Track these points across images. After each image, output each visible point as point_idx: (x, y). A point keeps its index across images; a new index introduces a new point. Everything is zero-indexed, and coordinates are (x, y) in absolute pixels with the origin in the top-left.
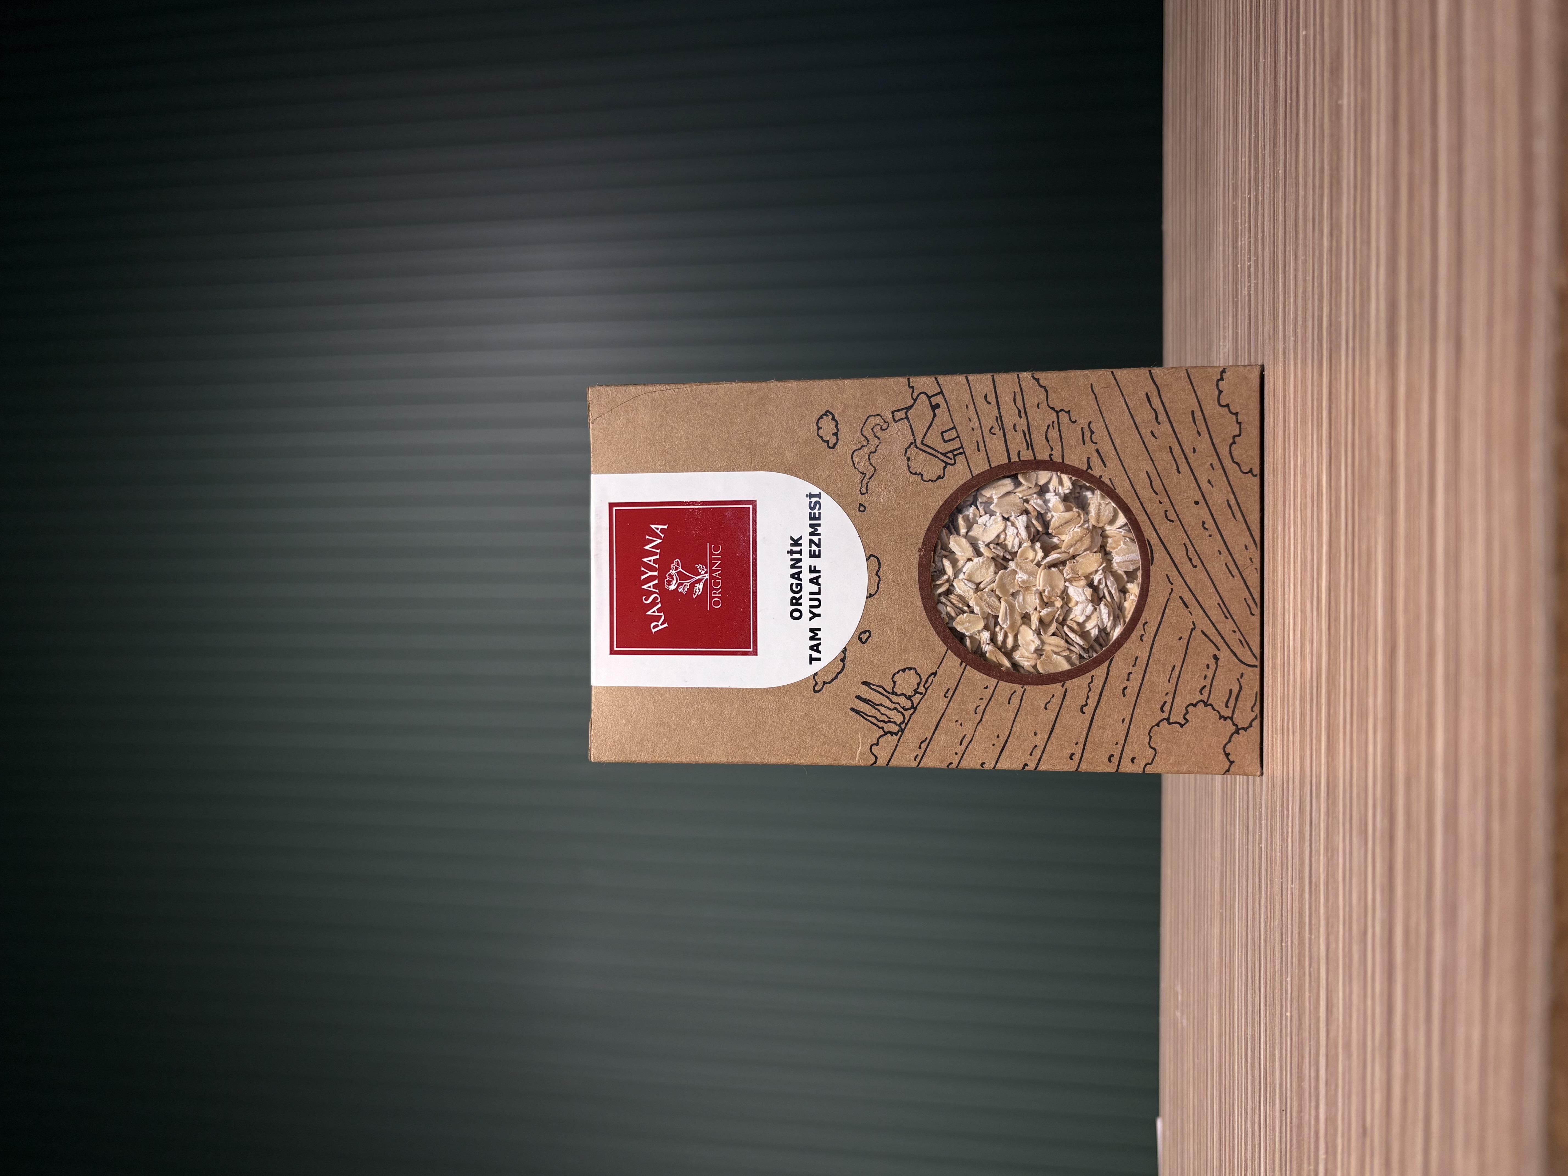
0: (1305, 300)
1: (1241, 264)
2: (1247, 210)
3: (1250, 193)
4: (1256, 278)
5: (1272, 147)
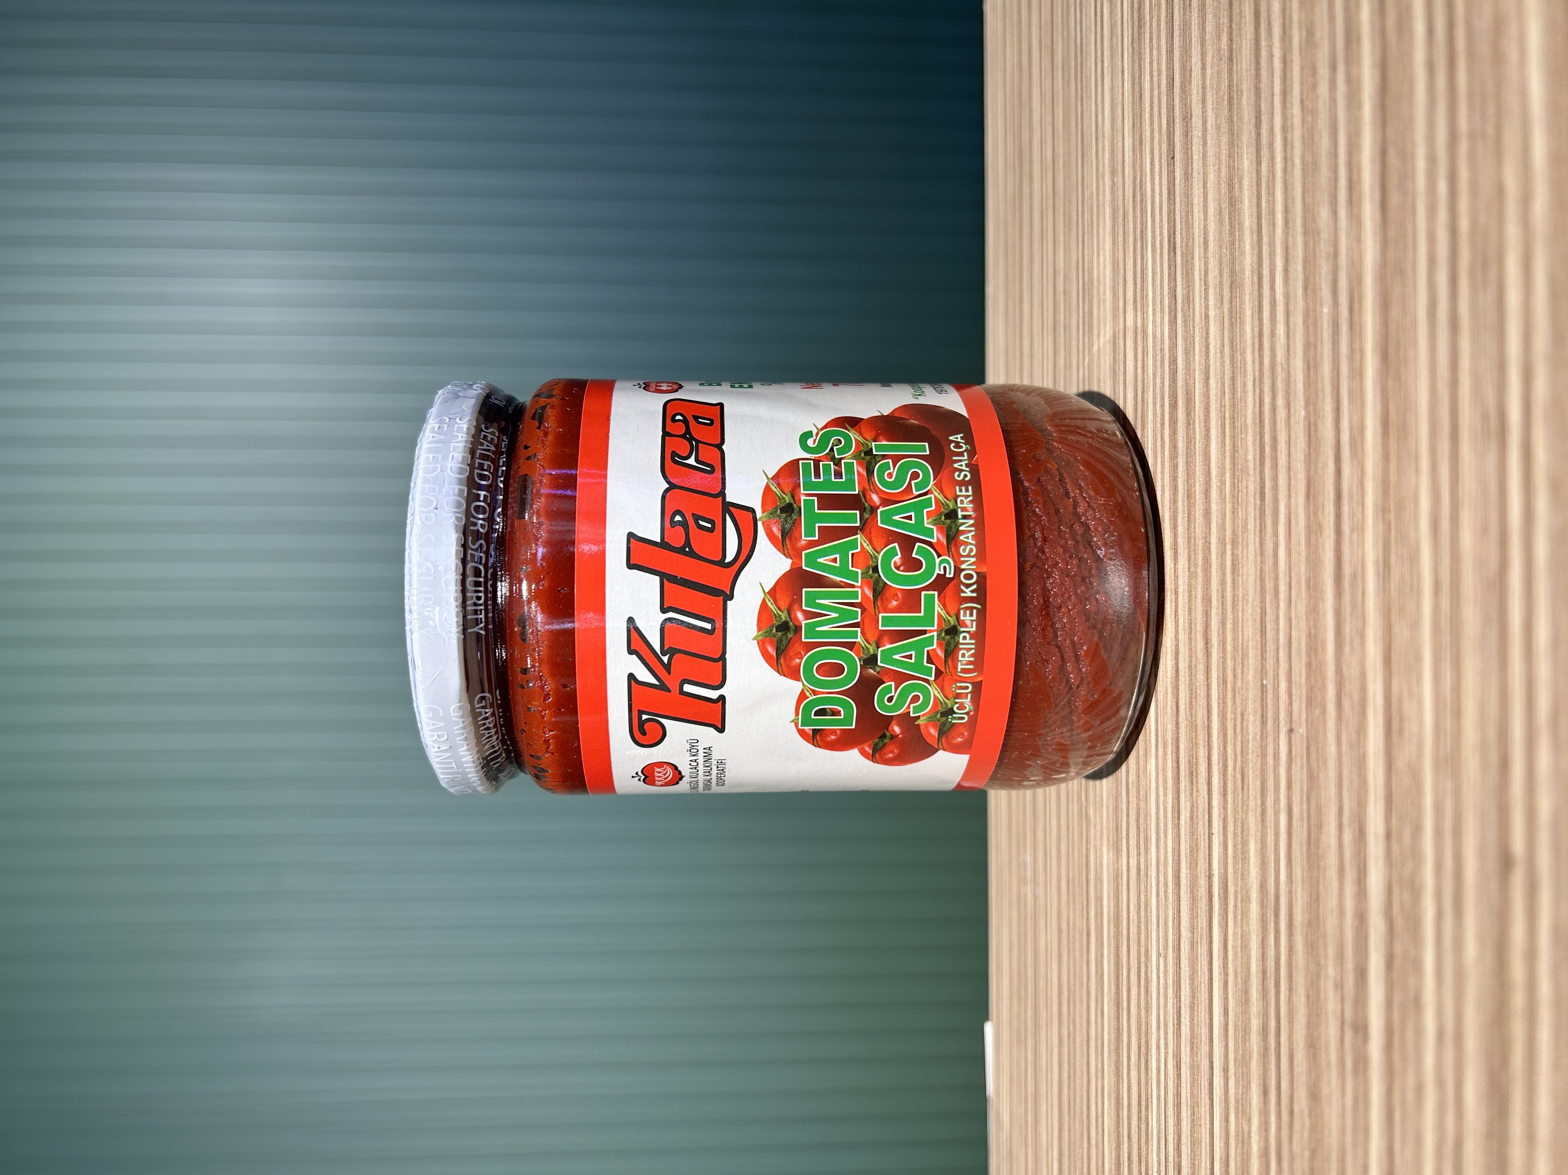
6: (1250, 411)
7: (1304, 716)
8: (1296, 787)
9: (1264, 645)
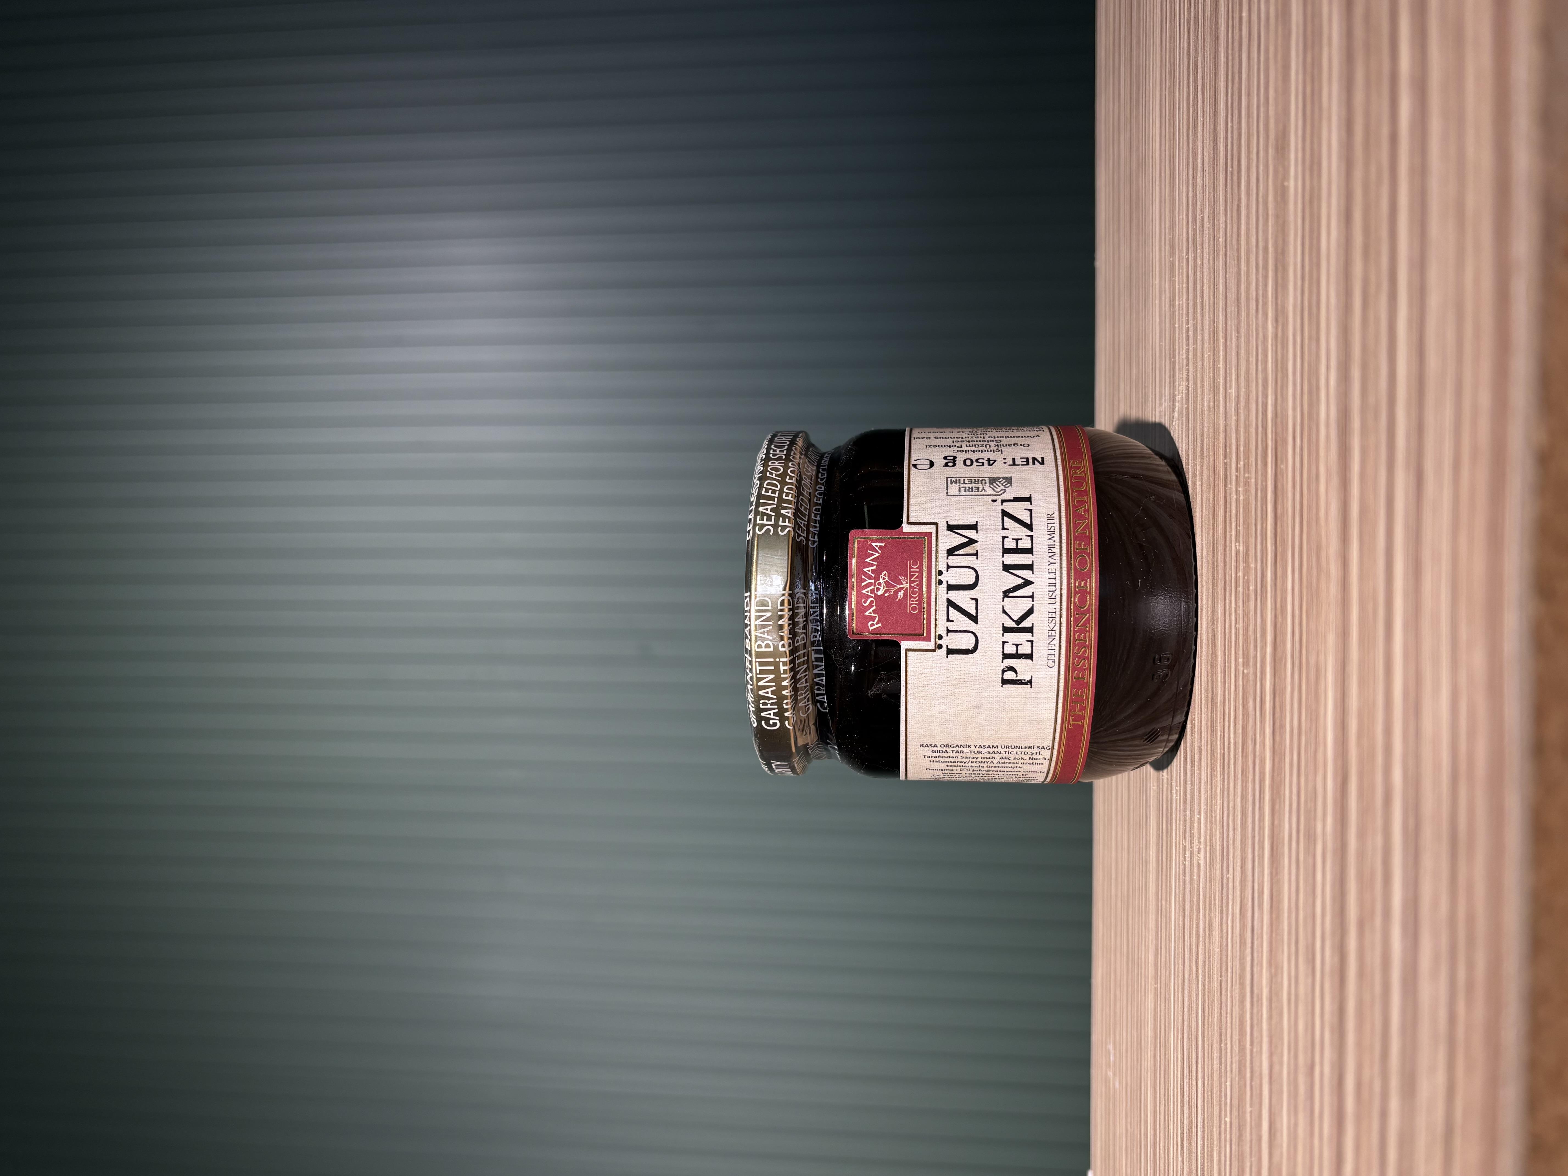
0: (1248, 381)
1: (1179, 324)
2: (1185, 270)
3: (1188, 253)
4: (1195, 342)
5: (1212, 212)
6: (1218, 811)
7: (1237, 1079)
8: (1234, 1128)
9: (1221, 1004)
